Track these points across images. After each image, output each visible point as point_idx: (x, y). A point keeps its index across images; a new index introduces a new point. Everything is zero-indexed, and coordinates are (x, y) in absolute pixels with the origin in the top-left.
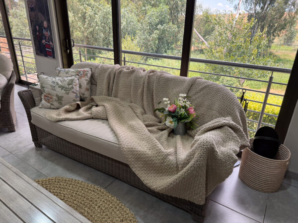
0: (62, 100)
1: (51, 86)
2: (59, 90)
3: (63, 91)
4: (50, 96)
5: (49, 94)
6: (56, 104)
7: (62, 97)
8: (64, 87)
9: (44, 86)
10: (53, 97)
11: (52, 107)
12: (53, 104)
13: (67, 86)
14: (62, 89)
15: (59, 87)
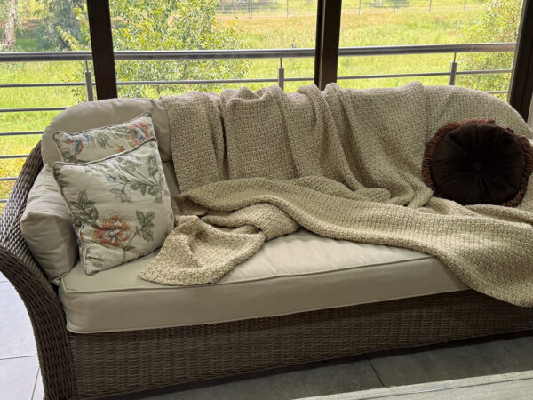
0: (152, 225)
1: (114, 191)
2: (136, 195)
3: (148, 196)
4: (118, 224)
5: (116, 219)
6: (139, 243)
7: (151, 215)
8: (145, 185)
9: (90, 198)
10: (129, 224)
11: (130, 255)
12: (132, 244)
13: (151, 179)
14: (143, 193)
15: (134, 187)
